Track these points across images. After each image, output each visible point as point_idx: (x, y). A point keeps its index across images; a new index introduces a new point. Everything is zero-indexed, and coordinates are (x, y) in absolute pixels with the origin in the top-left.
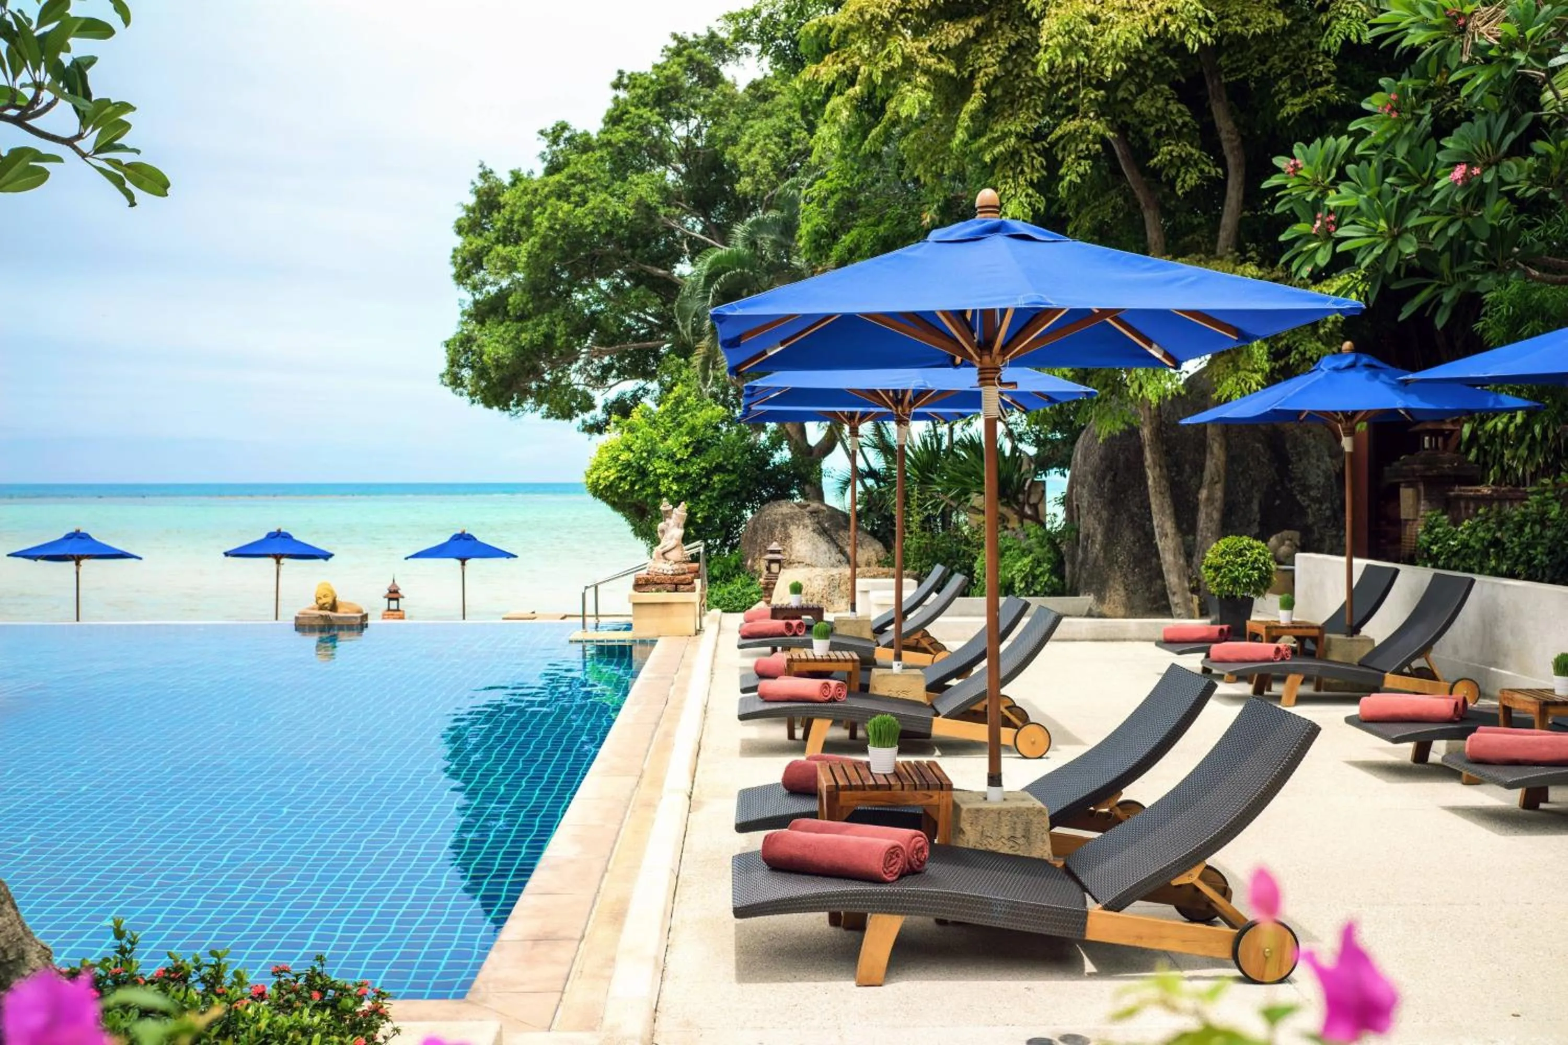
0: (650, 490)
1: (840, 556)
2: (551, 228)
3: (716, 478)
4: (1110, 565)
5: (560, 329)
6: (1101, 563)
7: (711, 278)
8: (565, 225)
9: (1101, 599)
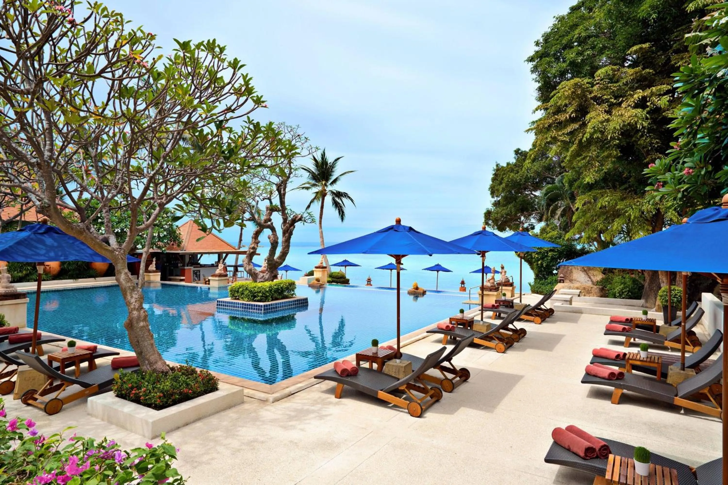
0: (529, 257)
1: (589, 279)
2: (508, 181)
3: (550, 253)
4: (650, 290)
5: (513, 210)
6: (647, 289)
7: (546, 195)
8: (512, 180)
9: (646, 302)
